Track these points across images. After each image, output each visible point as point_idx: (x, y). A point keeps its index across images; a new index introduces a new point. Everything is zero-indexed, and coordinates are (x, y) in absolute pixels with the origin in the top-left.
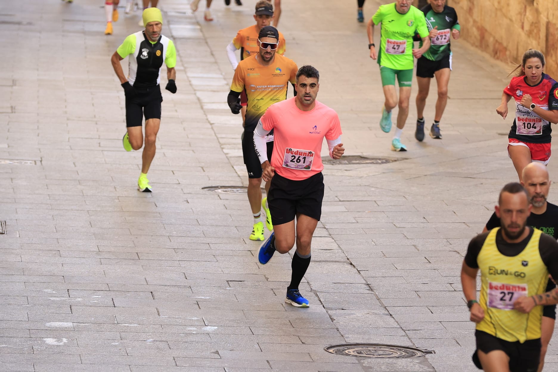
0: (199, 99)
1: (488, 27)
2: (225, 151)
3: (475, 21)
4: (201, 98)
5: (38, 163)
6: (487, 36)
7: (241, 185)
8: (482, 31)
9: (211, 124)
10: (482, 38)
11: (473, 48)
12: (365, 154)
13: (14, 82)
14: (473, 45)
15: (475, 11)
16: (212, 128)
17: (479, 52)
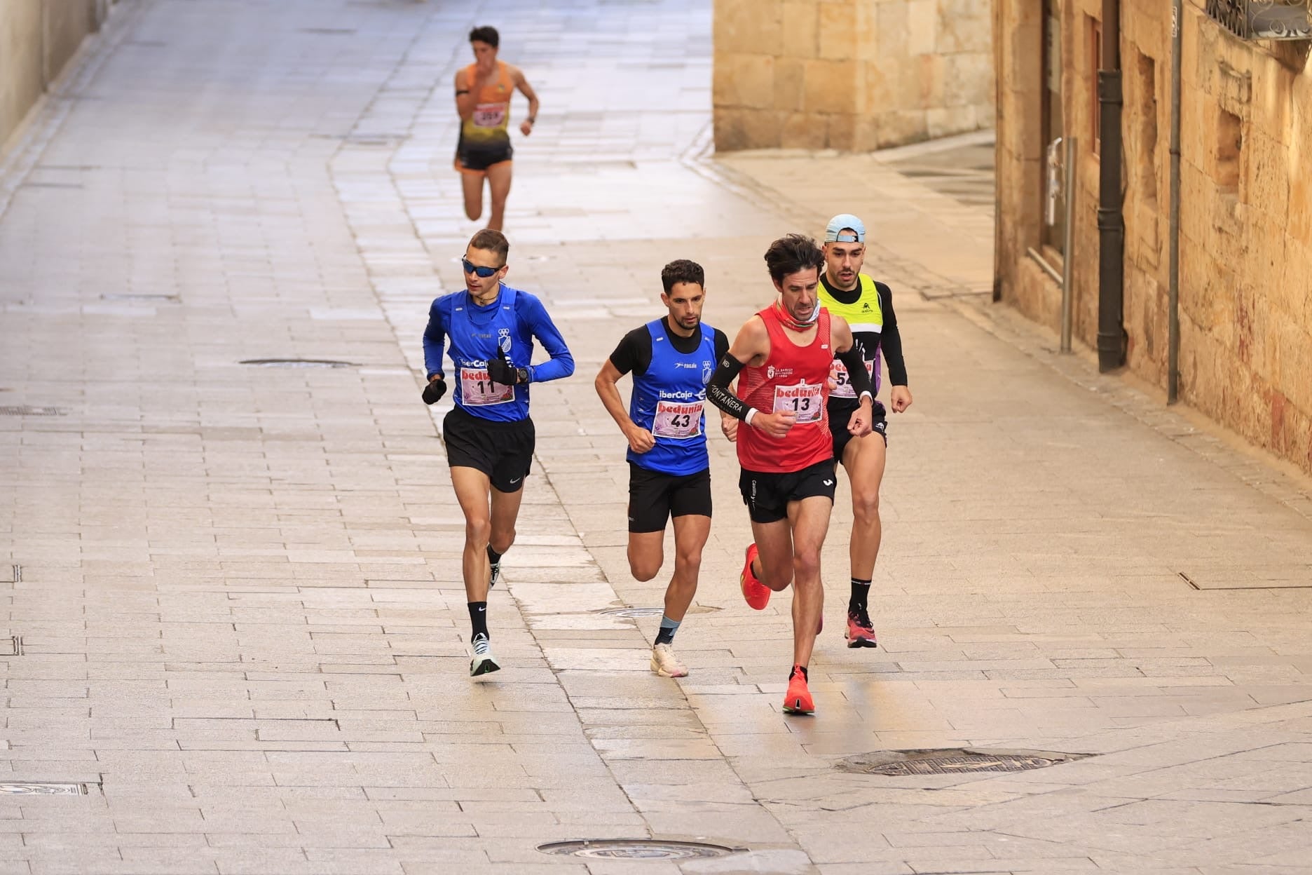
0: (518, 604)
1: (1292, 392)
2: (597, 743)
3: (1255, 377)
4: (525, 601)
5: (93, 790)
6: (1289, 413)
7: (645, 836)
8: (1279, 405)
9: (556, 672)
10: (1279, 420)
11: (1253, 451)
12: (976, 746)
13: (17, 572)
14: (1253, 441)
15: (1257, 348)
16: (559, 682)
17: (1271, 460)
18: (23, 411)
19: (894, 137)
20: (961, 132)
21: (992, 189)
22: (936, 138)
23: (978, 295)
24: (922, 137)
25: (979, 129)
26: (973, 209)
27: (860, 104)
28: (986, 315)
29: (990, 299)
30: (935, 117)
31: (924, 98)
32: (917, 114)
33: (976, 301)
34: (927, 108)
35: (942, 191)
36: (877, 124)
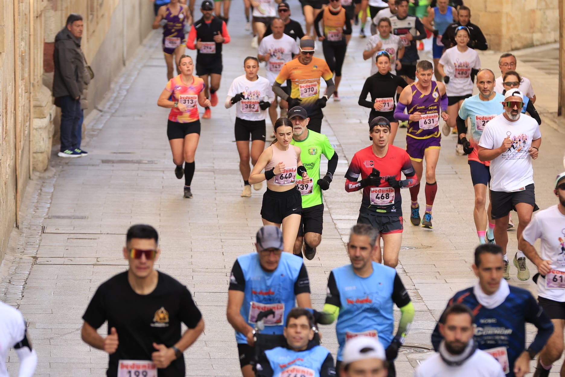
18: (139, 162)
19: (519, 45)
20: (548, 43)
21: (558, 67)
22: (537, 46)
23: (551, 113)
24: (531, 45)
25: (555, 42)
26: (551, 76)
27: (504, 31)
28: (555, 122)
29: (556, 115)
30: (537, 37)
31: (532, 28)
32: (528, 36)
33: (550, 116)
34: (533, 32)
35: (539, 69)
36: (511, 40)
